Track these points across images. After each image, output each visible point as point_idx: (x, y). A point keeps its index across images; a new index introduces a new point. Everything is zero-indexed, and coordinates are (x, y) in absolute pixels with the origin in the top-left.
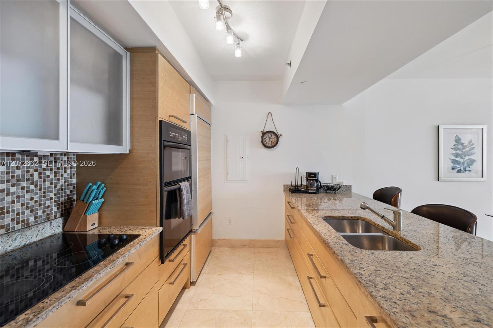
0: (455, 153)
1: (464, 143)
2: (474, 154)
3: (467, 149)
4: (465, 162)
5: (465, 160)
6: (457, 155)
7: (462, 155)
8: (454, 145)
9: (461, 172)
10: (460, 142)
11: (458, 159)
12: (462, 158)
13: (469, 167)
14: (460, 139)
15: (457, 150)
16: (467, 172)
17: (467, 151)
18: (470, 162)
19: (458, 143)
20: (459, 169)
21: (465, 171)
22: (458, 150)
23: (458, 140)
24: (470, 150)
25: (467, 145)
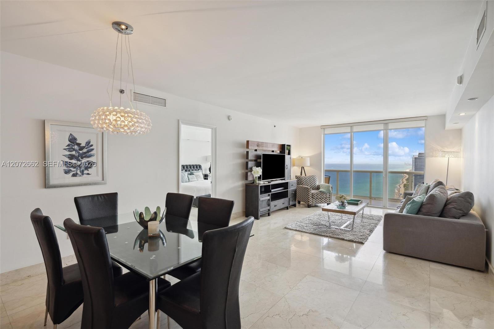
0: (70, 155)
1: (81, 144)
2: (94, 156)
3: (85, 150)
6: (71, 157)
7: (79, 156)
8: (68, 145)
9: (78, 176)
10: (76, 142)
11: (74, 161)
12: (78, 160)
13: (88, 170)
14: (75, 139)
15: (71, 151)
16: (85, 175)
17: (85, 153)
19: (73, 143)
20: (75, 172)
21: (83, 174)
22: (74, 151)
23: (73, 140)
24: (88, 152)
25: (84, 145)
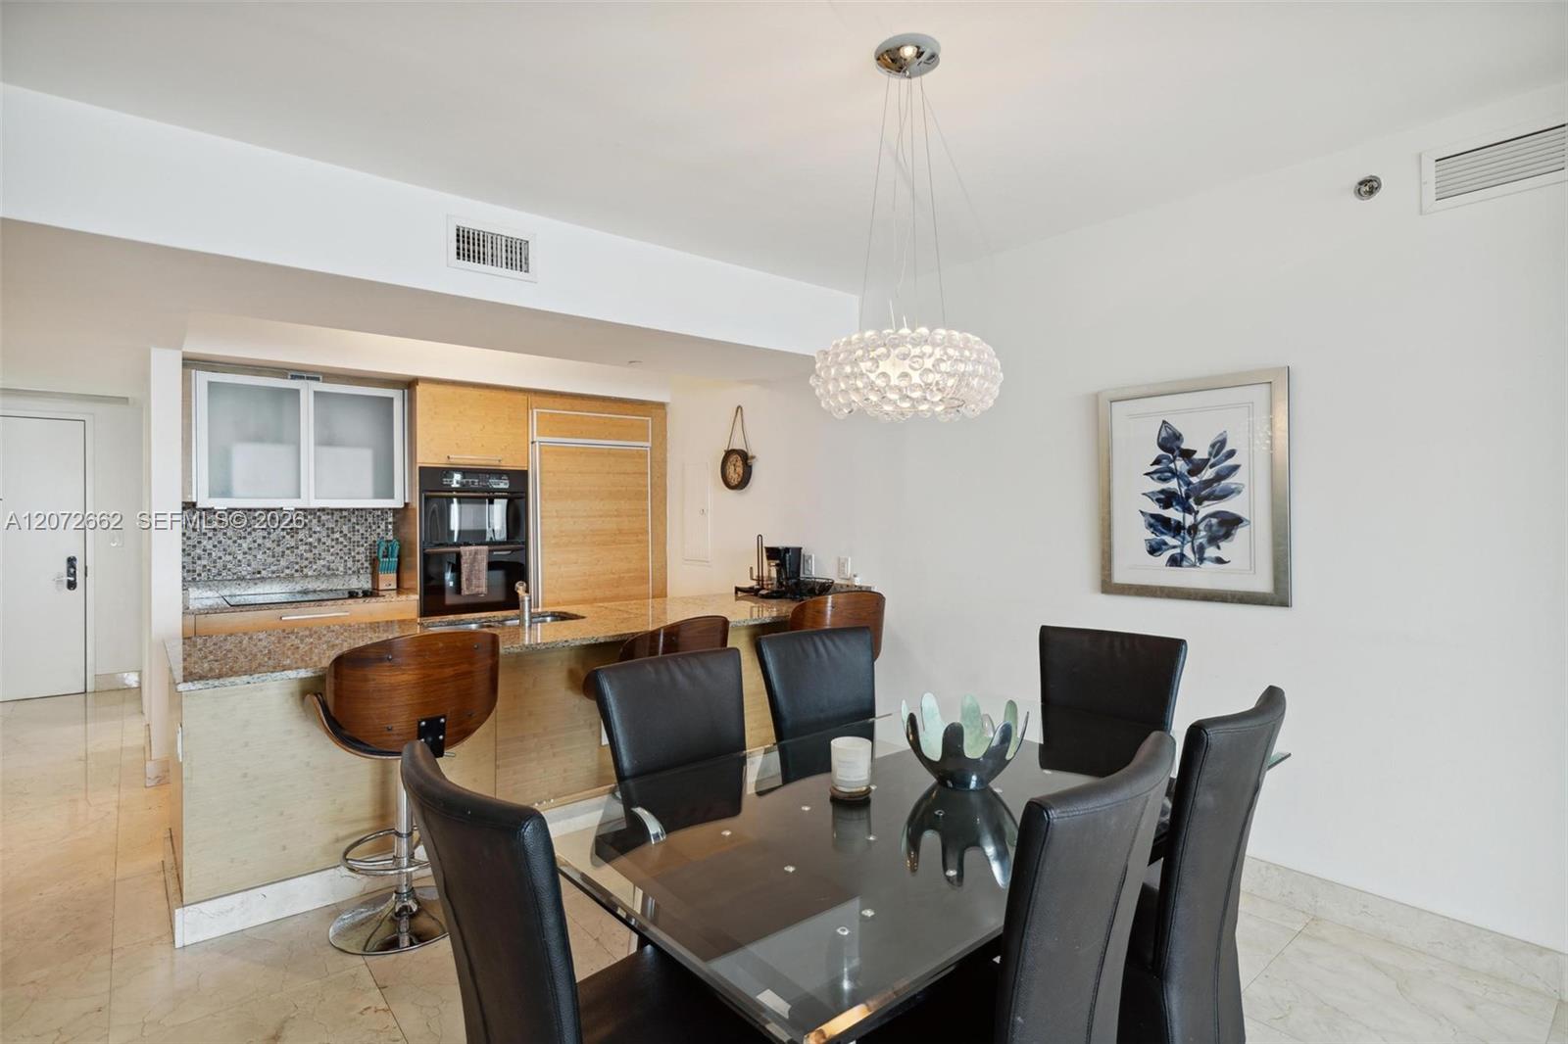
0: (1162, 492)
1: (1195, 452)
2: (1239, 492)
3: (1208, 474)
4: (1201, 527)
5: (1200, 517)
6: (1167, 499)
7: (1188, 497)
8: (1157, 462)
9: (1185, 563)
10: (1179, 448)
11: (1174, 514)
12: (1188, 510)
13: (1219, 548)
14: (1178, 437)
15: (1165, 480)
16: (1207, 564)
17: (1208, 483)
18: (1221, 524)
19: (1171, 451)
20: (1178, 551)
21: (1202, 560)
22: (1173, 477)
23: (1170, 442)
24: (1219, 478)
25: (1206, 456)
